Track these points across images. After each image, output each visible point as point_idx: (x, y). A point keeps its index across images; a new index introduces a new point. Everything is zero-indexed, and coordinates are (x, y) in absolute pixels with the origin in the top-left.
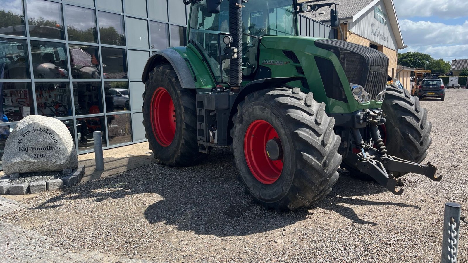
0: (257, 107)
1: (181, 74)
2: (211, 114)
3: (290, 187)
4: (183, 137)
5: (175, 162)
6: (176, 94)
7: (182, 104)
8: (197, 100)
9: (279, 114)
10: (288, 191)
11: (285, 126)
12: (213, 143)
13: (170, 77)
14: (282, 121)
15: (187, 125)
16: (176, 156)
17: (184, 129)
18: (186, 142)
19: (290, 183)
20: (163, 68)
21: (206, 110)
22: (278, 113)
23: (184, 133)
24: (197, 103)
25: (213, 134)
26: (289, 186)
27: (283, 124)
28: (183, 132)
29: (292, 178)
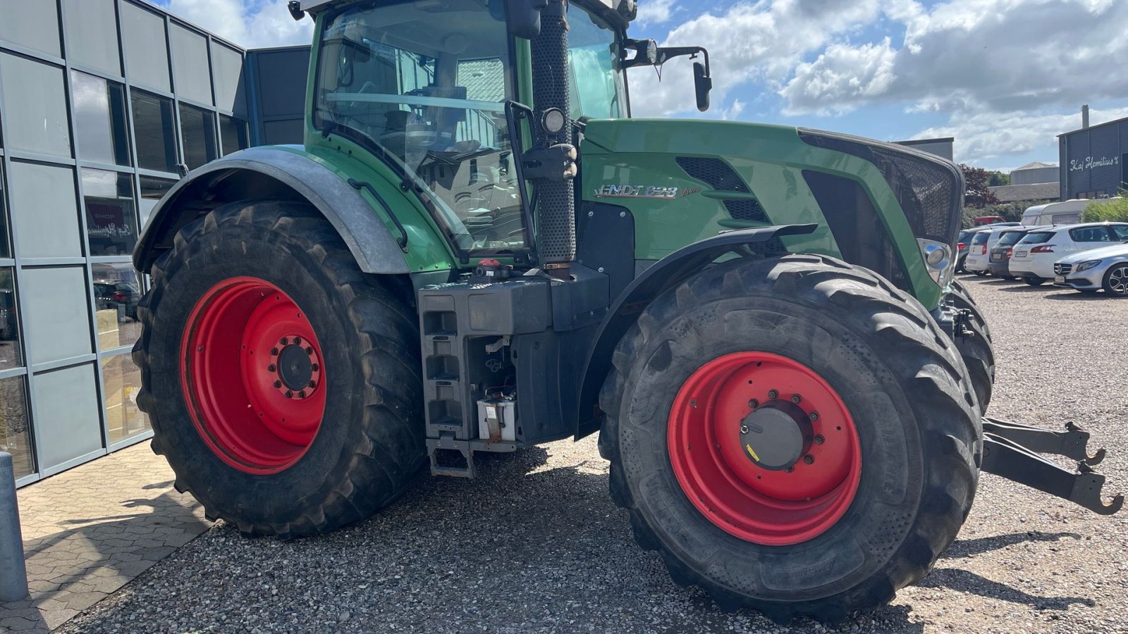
0: (744, 315)
1: (353, 227)
2: (490, 349)
3: (901, 542)
4: (367, 434)
5: (323, 518)
6: (332, 293)
7: (360, 328)
8: (422, 309)
9: (847, 330)
10: (889, 556)
11: (876, 363)
12: (496, 438)
13: (294, 241)
14: (865, 351)
15: (384, 393)
16: (331, 499)
17: (371, 407)
18: (380, 449)
19: (901, 532)
20: (257, 214)
21: (466, 338)
22: (842, 327)
23: (371, 419)
24: (425, 320)
25: (500, 412)
26: (897, 540)
27: (869, 358)
28: (367, 417)
29: (909, 515)
